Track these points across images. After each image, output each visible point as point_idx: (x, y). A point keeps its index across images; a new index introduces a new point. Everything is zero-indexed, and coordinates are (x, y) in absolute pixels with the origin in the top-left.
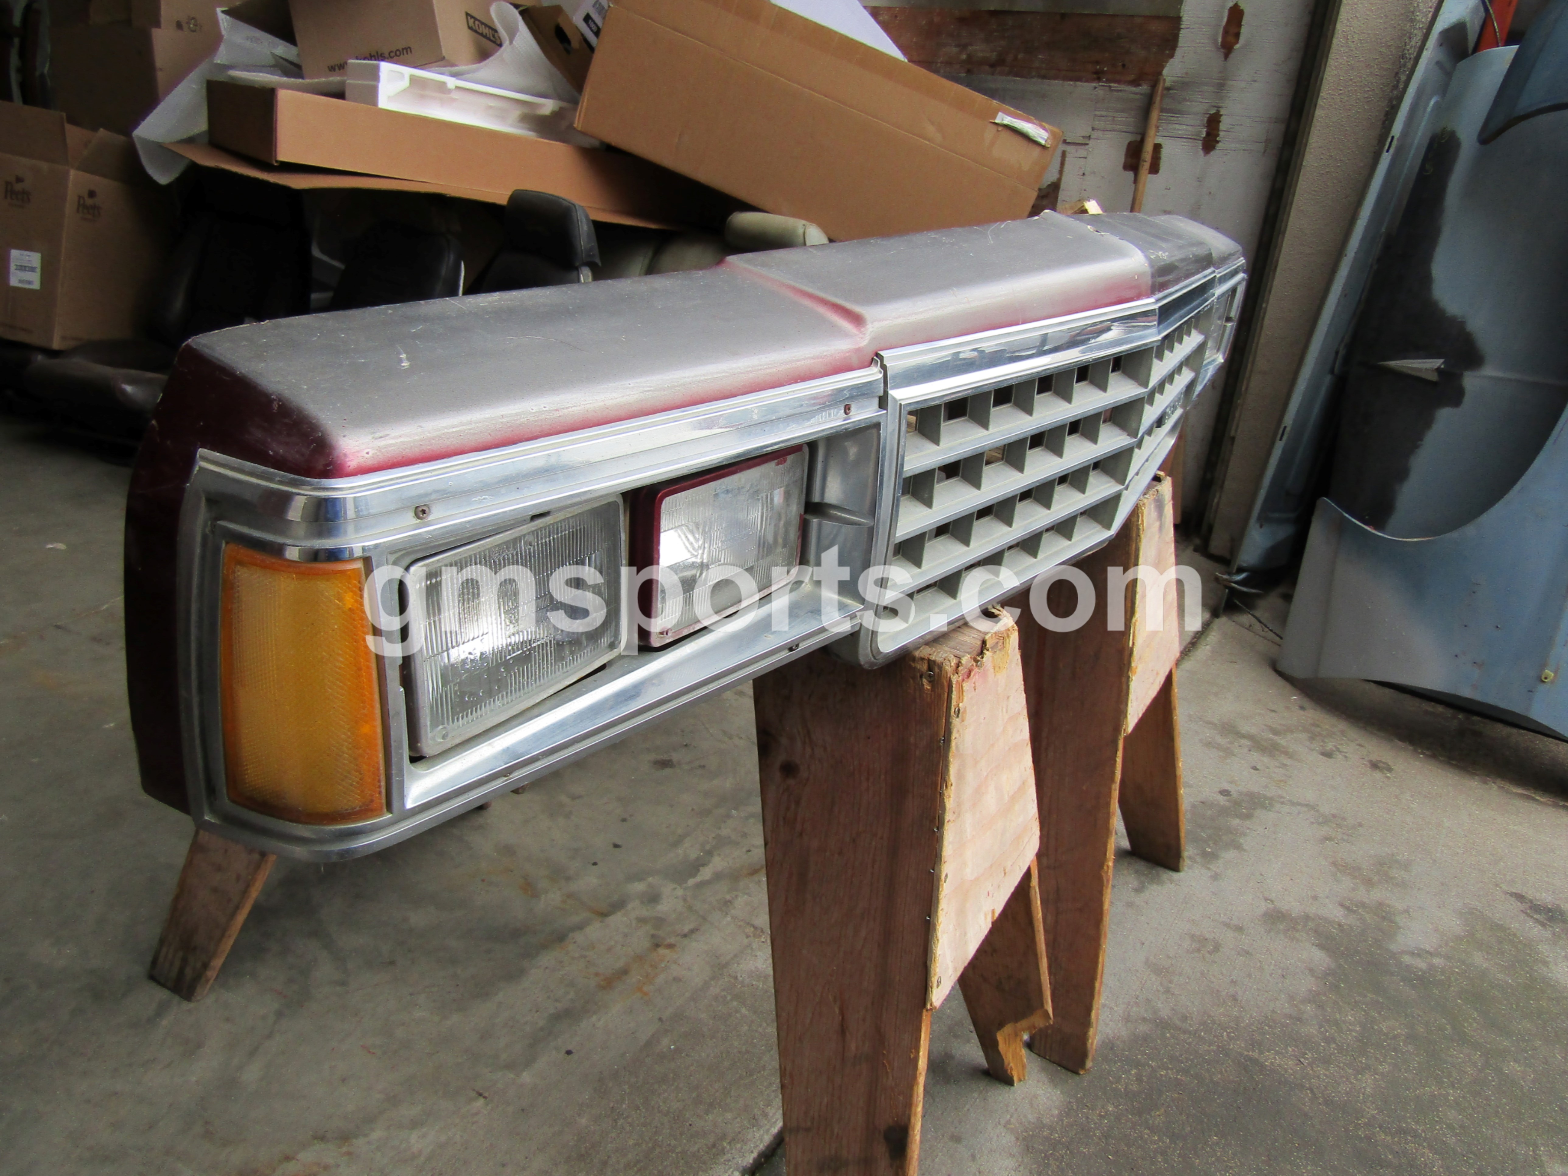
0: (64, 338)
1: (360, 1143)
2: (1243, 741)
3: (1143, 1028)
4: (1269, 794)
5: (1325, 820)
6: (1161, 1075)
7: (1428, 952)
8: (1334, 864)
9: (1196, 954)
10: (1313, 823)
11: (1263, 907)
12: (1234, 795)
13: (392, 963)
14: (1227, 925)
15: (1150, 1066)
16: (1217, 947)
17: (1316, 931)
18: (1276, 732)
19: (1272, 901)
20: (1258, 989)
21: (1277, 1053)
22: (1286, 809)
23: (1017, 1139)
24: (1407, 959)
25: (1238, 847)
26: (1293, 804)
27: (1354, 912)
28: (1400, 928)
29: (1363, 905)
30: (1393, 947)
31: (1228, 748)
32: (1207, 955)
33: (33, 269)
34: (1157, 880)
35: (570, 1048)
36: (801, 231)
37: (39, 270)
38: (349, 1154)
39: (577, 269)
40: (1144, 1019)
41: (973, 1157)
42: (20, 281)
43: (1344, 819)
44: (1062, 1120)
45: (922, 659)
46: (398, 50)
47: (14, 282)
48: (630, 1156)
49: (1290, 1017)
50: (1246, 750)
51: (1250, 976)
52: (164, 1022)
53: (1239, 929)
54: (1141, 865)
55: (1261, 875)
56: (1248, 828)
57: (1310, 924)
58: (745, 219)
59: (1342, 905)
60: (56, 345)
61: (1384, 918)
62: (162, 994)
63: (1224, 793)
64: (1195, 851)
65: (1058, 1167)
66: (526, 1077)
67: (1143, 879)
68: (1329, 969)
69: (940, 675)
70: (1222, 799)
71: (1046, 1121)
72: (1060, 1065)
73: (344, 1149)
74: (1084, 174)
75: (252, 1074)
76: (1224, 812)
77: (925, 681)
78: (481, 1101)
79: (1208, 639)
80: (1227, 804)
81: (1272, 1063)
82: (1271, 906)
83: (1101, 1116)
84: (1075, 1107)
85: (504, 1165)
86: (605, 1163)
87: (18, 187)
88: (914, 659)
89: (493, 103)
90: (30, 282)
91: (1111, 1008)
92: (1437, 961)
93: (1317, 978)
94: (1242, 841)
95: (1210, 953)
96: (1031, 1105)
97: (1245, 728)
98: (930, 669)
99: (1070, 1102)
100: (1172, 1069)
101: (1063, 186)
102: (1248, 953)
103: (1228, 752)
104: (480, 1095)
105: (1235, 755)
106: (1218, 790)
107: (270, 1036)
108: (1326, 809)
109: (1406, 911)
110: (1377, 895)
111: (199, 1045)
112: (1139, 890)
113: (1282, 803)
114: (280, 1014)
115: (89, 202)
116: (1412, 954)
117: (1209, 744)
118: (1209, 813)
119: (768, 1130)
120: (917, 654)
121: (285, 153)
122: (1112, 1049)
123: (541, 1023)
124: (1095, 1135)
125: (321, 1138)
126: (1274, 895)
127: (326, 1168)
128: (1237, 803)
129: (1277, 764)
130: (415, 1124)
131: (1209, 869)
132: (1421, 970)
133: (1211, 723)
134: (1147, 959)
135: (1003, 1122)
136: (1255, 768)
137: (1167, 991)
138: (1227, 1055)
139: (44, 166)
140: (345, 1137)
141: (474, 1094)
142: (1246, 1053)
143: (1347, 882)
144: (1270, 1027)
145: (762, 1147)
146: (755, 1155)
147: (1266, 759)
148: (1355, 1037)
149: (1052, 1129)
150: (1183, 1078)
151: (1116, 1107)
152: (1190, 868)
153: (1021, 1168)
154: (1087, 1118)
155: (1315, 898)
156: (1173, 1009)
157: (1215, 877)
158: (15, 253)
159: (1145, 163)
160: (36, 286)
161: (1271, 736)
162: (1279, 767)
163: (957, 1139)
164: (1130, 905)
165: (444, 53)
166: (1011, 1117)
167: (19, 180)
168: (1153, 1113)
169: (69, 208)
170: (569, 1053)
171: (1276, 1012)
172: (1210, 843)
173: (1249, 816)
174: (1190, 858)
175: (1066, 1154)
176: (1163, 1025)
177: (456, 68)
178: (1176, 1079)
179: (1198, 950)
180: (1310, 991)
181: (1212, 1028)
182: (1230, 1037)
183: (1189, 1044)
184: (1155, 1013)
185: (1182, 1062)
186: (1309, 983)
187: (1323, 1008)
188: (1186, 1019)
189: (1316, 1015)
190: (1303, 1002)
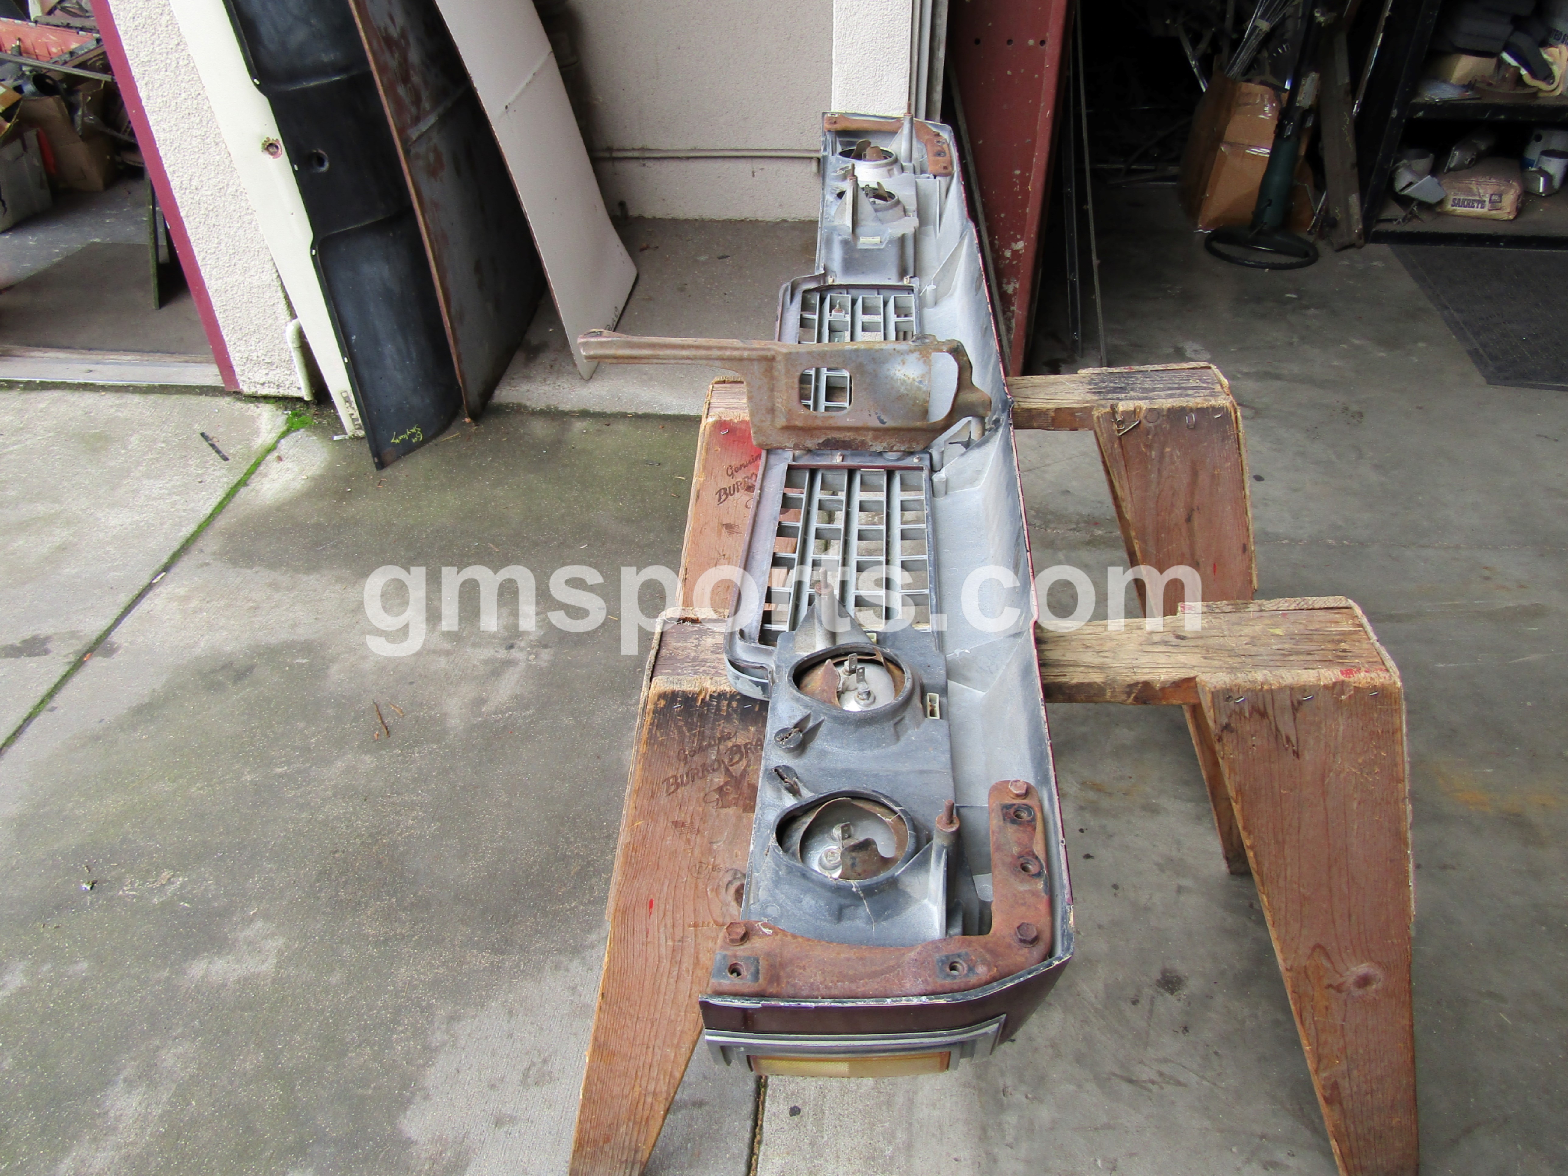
3: (592, 937)
6: (574, 900)
9: (547, 1054)
14: (513, 1120)
15: (585, 904)
16: (526, 1075)
20: (486, 1038)
21: (478, 969)
32: (535, 1060)
40: (592, 947)
49: (460, 1018)
51: (494, 1053)
53: (499, 1122)
68: (406, 1109)
81: (484, 955)
93: (423, 1086)
95: (533, 1064)
100: (567, 910)
102: (492, 1087)
137: (574, 988)
138: (521, 948)
142: (505, 957)
144: (481, 997)
178: (563, 904)
179: (545, 1061)
180: (433, 1064)
181: (534, 968)
182: (518, 966)
183: (553, 941)
184: (584, 958)
185: (559, 921)
186: (433, 1076)
187: (425, 1047)
188: (556, 967)
189: (433, 1034)
190: (444, 1044)
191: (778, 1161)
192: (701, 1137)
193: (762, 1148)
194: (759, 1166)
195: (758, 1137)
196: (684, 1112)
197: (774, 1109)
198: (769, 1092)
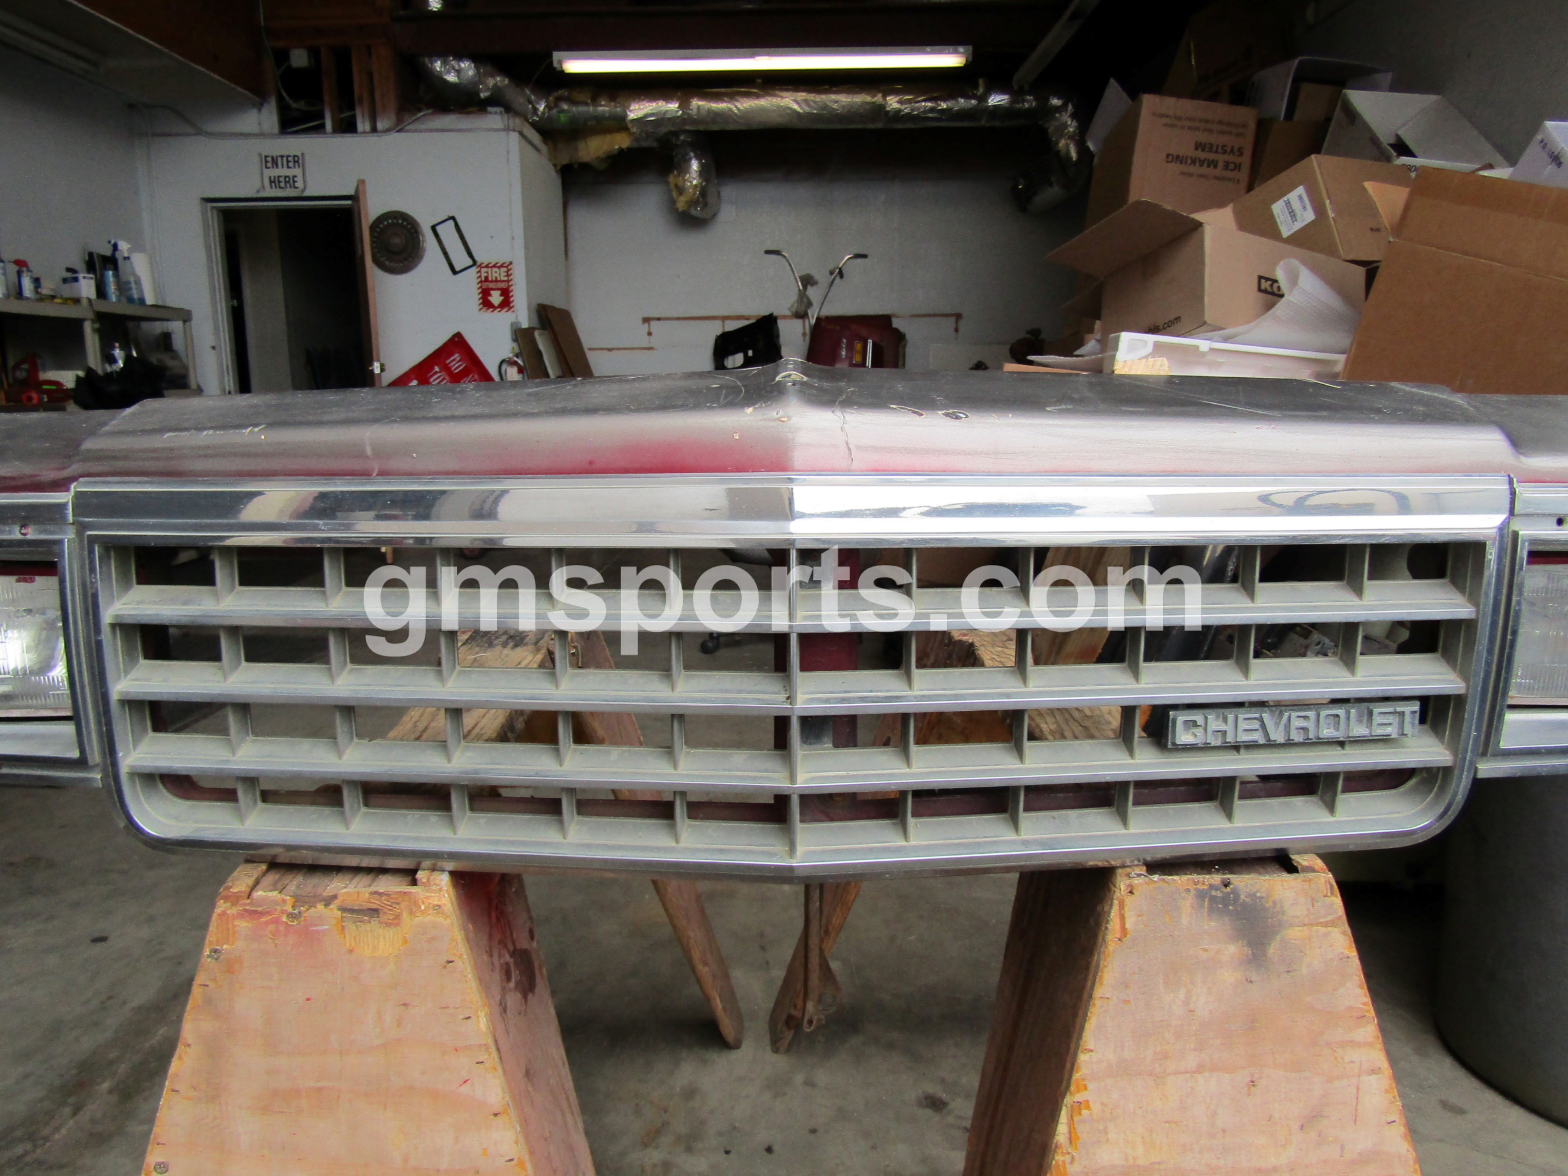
46: (1170, 321)
165: (1208, 318)
177: (1225, 331)
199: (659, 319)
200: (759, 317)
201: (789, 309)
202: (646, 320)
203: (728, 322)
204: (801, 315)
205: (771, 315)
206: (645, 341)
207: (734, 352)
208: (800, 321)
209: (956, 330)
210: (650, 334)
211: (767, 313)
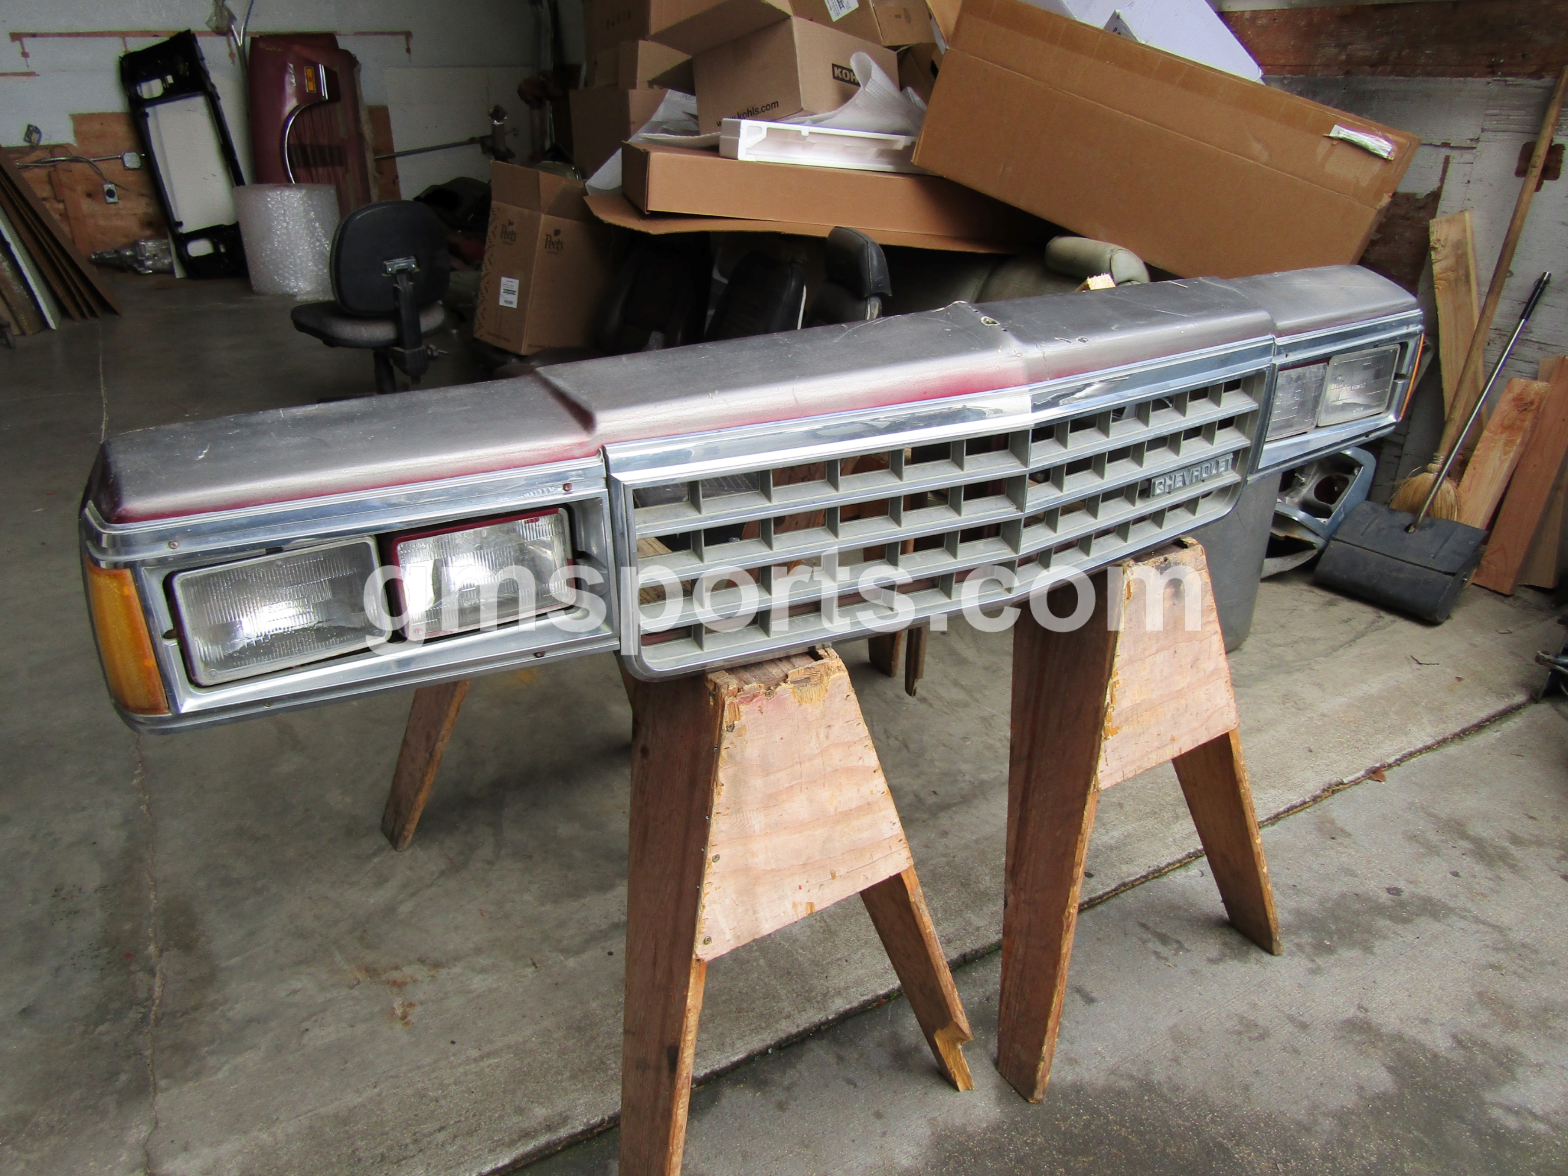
0: (530, 346)
1: (443, 972)
2: (1465, 844)
3: (1124, 1084)
4: (1452, 904)
5: (1508, 947)
6: (1112, 1130)
7: (1531, 1113)
8: (1480, 994)
9: (1235, 1037)
10: (1487, 946)
11: (1351, 1012)
12: (1405, 896)
13: (530, 857)
14: (1291, 1019)
15: (1106, 1117)
16: (1262, 1037)
17: (1398, 1054)
18: (1516, 840)
19: (1366, 1010)
20: (1281, 1088)
21: (1256, 1150)
22: (1463, 924)
23: (933, 1134)
24: (1496, 1113)
25: (1368, 949)
26: (1477, 920)
27: (1465, 1047)
28: (1514, 1079)
29: (1484, 1045)
30: (1488, 1096)
31: (1436, 847)
32: (1247, 1040)
33: (513, 292)
34: (1241, 956)
35: (612, 950)
36: (1108, 256)
37: (517, 293)
38: (433, 976)
39: (866, 299)
40: (1131, 1077)
41: (884, 1134)
42: (506, 302)
43: (1536, 952)
44: (985, 1134)
45: (711, 681)
47: (502, 303)
48: (614, 1040)
49: (1299, 1123)
50: (1458, 853)
51: (1281, 1073)
52: (376, 860)
53: (1304, 1026)
54: (1234, 939)
55: (1374, 982)
56: (1395, 933)
57: (1397, 1045)
58: (1063, 244)
59: (1454, 1037)
60: (523, 351)
61: (1501, 1064)
62: (383, 841)
63: (1395, 891)
64: (1310, 940)
65: (955, 1168)
66: (571, 963)
67: (1228, 951)
68: (1384, 1094)
69: (718, 694)
70: (1384, 898)
71: (970, 1129)
72: (1015, 1089)
73: (432, 973)
74: (1469, 182)
75: (405, 908)
76: (1378, 910)
77: (711, 699)
78: (533, 968)
79: (1504, 725)
80: (1389, 903)
81: (1242, 1158)
82: (1361, 1015)
83: (1025, 1142)
84: (1005, 1127)
85: (524, 1017)
86: (593, 1038)
87: (510, 229)
88: (707, 680)
89: (849, 143)
90: (511, 303)
91: (1104, 1058)
92: (1540, 1127)
93: (1361, 1097)
94: (1377, 943)
95: (1250, 1039)
96: (965, 1112)
97: (1478, 829)
98: (714, 690)
99: (1004, 1122)
100: (1127, 1128)
101: (1444, 195)
102: (1296, 1051)
103: (1432, 850)
104: (534, 964)
105: (1439, 855)
106: (1387, 886)
107: (429, 886)
108: (1518, 936)
109: (1539, 1066)
110: (1513, 1039)
111: (386, 880)
112: (1211, 961)
113: (1463, 918)
114: (442, 873)
115: (555, 239)
116: (1509, 1109)
117: (1413, 838)
118: (1357, 906)
119: (728, 1057)
120: (711, 676)
121: (655, 204)
122: (1078, 1092)
123: (604, 927)
124: (1008, 1156)
125: (422, 961)
126: (1374, 1006)
127: (415, 981)
128: (1402, 905)
129: (1489, 875)
130: (483, 970)
131: (1313, 961)
132: (1507, 1128)
133: (1434, 816)
134: (1175, 1026)
135: (929, 1116)
136: (1456, 874)
137: (1176, 1060)
138: (1198, 1135)
139: (526, 212)
140: (437, 965)
141: (530, 962)
142: (1220, 1139)
143: (1483, 1015)
144: (1267, 1125)
145: (716, 1067)
146: (708, 1071)
147: (1478, 868)
148: (1363, 1165)
149: (970, 1137)
150: (1134, 1139)
151: (1046, 1141)
152: (1291, 954)
153: (920, 1158)
154: (1011, 1140)
155: (1425, 1021)
156: (1169, 1078)
157: (1314, 972)
158: (504, 280)
159: (1533, 169)
160: (514, 306)
161: (1507, 844)
162: (1490, 879)
163: (878, 1115)
164: (1193, 972)
165: (803, 105)
166: (940, 1115)
167: (511, 223)
168: (1080, 1158)
169: (540, 244)
170: (610, 954)
171: (1285, 1115)
172: (1335, 936)
173: (1405, 921)
174: (1299, 946)
175: (970, 1161)
176: (1147, 1086)
177: (815, 116)
178: (1125, 1138)
179: (1240, 1033)
180: (1343, 1107)
181: (1199, 1106)
182: (1213, 1120)
183: (1163, 1113)
184: (1147, 1075)
185: (1143, 1125)
186: (1348, 1100)
187: (1345, 1127)
188: (1177, 1090)
189: (1332, 1131)
190: (1325, 1115)
191: (1124, 868)
192: (1160, 912)
193: (1127, 880)
194: (1138, 877)
195: (1123, 888)
196: (1158, 930)
197: (1100, 886)
198: (1093, 895)
199: (34, 35)
200: (172, 35)
201: (207, 23)
202: (16, 37)
203: (129, 40)
204: (223, 31)
205: (188, 32)
206: (20, 65)
207: (149, 78)
208: (224, 38)
209: (408, 51)
210: (25, 55)
211: (183, 28)
